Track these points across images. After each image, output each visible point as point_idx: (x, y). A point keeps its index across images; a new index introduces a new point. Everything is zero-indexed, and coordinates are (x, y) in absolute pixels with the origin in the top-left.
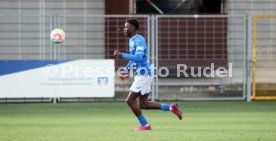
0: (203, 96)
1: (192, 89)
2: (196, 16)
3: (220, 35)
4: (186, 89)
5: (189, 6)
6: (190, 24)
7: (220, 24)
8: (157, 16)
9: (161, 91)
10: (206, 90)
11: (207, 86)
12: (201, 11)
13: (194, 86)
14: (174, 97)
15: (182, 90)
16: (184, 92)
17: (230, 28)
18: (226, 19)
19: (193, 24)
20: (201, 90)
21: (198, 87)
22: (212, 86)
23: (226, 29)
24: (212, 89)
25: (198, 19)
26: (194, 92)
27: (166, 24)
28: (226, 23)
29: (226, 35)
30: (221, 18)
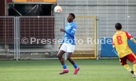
0: (42, 58)
1: (37, 54)
2: (39, 17)
3: (51, 26)
4: (34, 54)
5: (35, 12)
6: (35, 21)
7: (51, 21)
8: (19, 17)
9: (22, 55)
10: (44, 54)
11: (44, 52)
12: (41, 14)
13: (38, 52)
14: (28, 58)
15: (32, 54)
16: (33, 55)
17: (56, 23)
18: (54, 18)
19: (37, 21)
20: (41, 54)
21: (40, 52)
22: (47, 52)
23: (54, 23)
24: (47, 54)
25: (40, 18)
26: (38, 55)
27: (24, 21)
28: (54, 21)
29: (53, 26)
30: (51, 18)
